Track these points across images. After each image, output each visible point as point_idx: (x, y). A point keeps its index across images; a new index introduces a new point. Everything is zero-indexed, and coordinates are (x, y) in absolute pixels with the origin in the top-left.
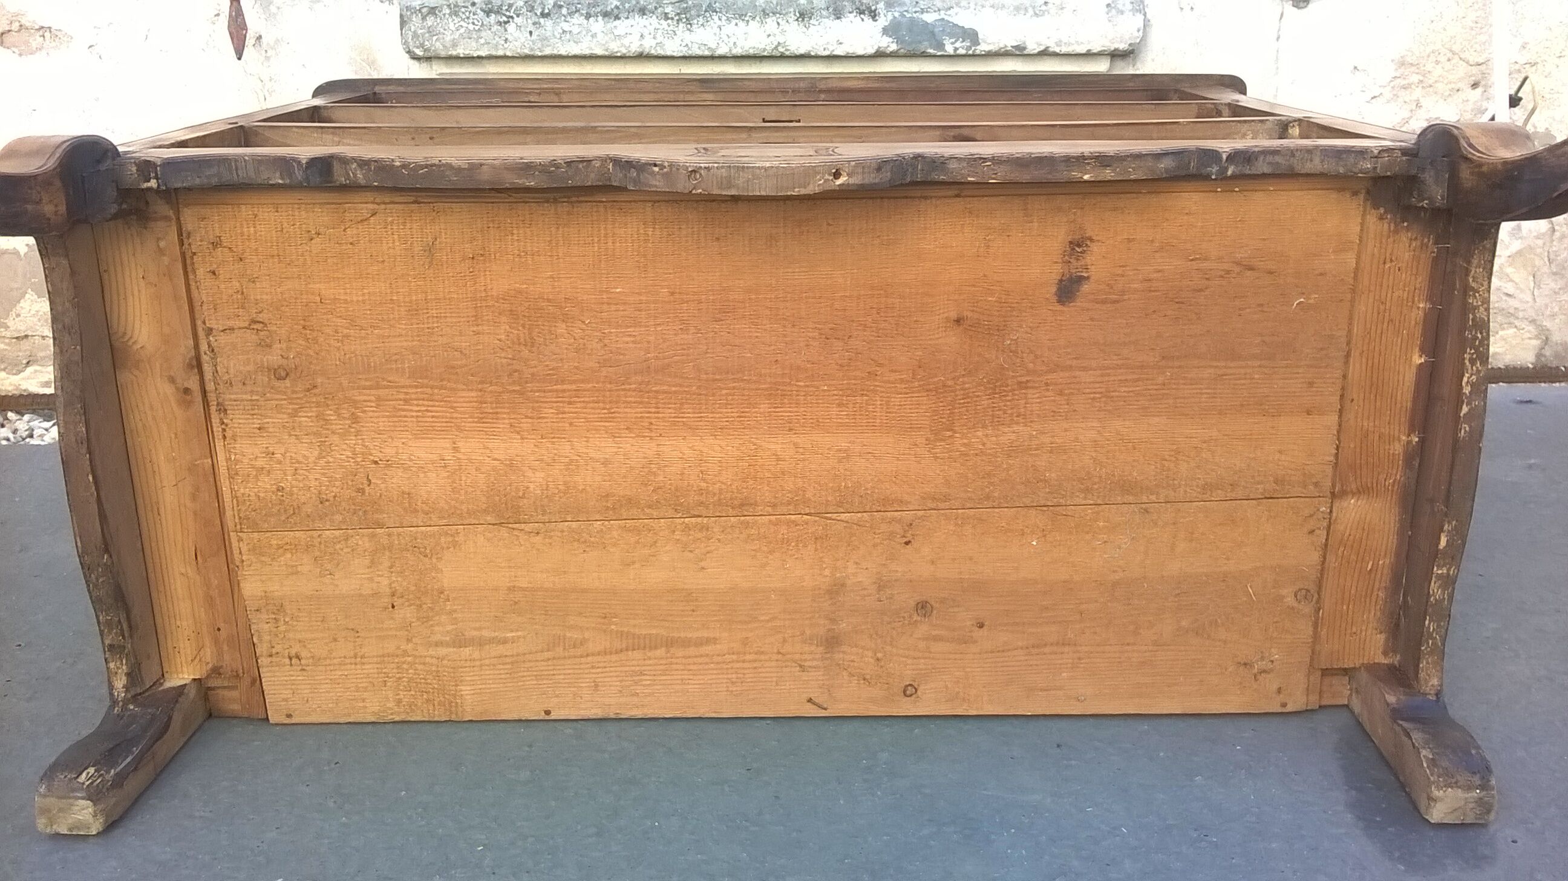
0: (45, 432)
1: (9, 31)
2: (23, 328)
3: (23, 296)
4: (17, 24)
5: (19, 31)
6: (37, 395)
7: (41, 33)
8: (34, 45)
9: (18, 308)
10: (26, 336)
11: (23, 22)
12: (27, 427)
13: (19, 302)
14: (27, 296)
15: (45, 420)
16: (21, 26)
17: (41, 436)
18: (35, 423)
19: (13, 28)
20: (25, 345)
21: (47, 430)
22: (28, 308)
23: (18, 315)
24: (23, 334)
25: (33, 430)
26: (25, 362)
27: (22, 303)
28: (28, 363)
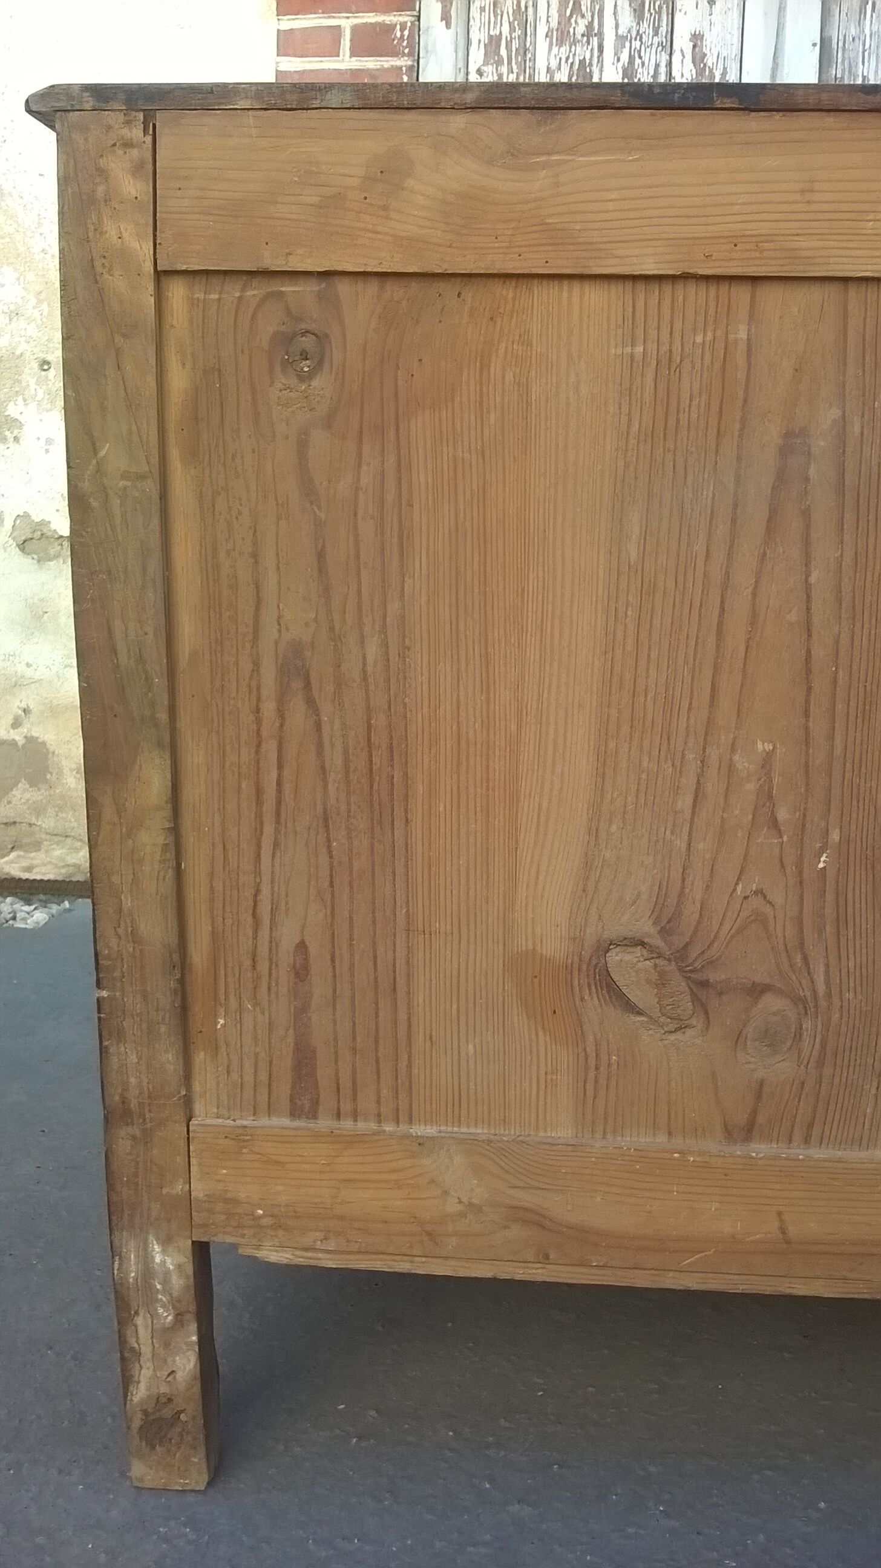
0: (27, 915)
1: (31, 539)
2: (12, 815)
3: (16, 785)
4: (39, 533)
5: (39, 539)
6: (20, 879)
7: (60, 541)
8: (52, 552)
9: (10, 795)
10: (15, 823)
11: (45, 531)
12: (10, 910)
13: (12, 790)
14: (20, 785)
15: (26, 904)
16: (42, 535)
17: (24, 919)
18: (17, 906)
19: (35, 536)
20: (13, 831)
21: (28, 913)
22: (19, 797)
23: (9, 802)
24: (12, 820)
25: (15, 913)
26: (10, 846)
27: (14, 792)
28: (13, 848)
